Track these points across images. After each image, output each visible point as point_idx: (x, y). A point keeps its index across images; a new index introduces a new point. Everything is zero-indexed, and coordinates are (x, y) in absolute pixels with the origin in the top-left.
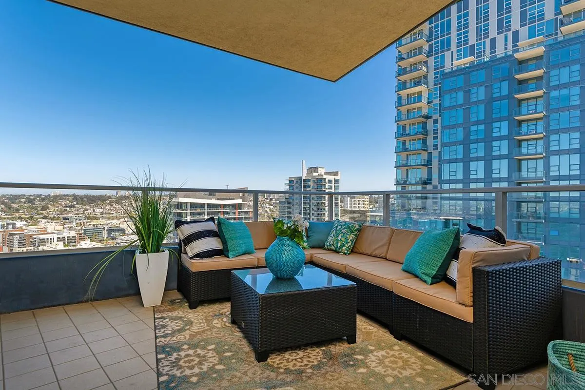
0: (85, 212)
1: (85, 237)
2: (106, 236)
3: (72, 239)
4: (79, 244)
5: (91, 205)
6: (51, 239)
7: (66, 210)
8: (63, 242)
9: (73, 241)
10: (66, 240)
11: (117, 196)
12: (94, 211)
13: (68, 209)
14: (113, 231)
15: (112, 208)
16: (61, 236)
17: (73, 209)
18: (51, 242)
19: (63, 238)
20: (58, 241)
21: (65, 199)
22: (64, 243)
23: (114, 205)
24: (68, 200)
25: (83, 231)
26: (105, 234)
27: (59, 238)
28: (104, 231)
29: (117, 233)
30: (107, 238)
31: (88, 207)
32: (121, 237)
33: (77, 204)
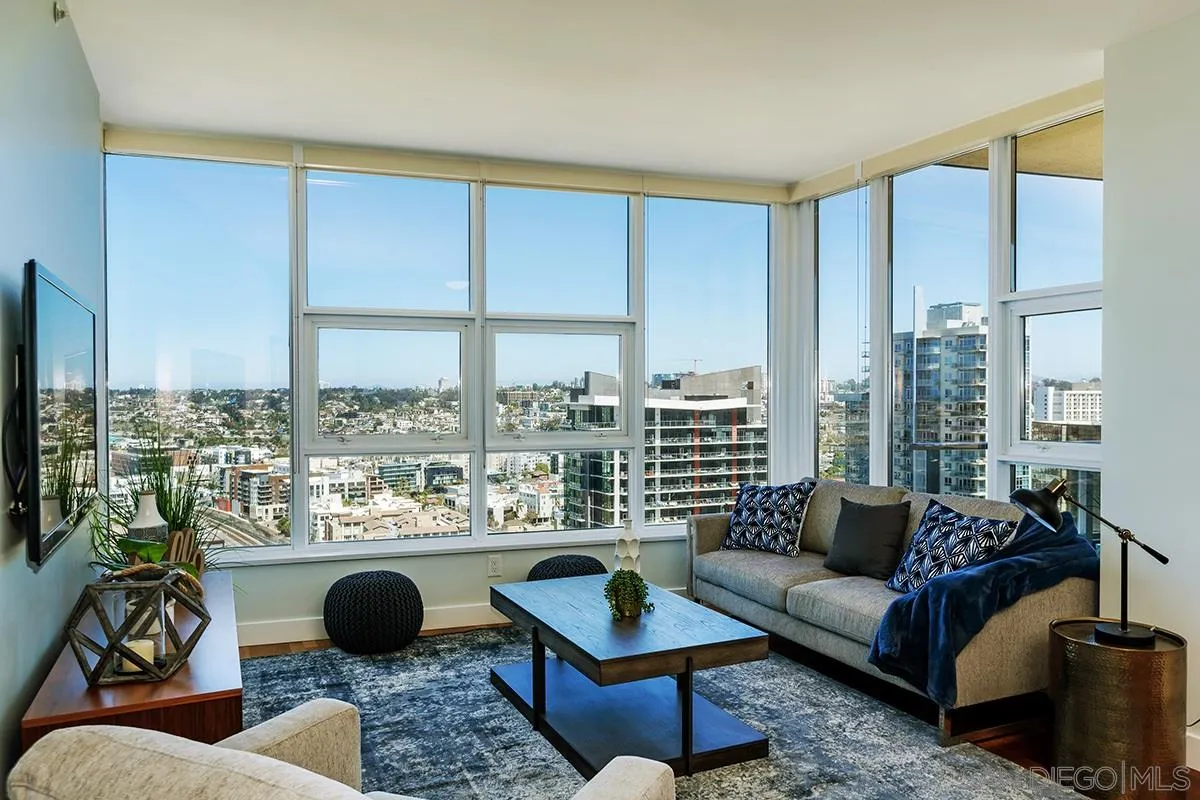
0: (378, 428)
1: (384, 485)
2: (423, 485)
3: (357, 489)
4: (371, 501)
5: (390, 411)
6: (318, 487)
7: (340, 423)
8: (340, 495)
9: (359, 493)
10: (346, 490)
11: (441, 391)
12: (395, 425)
13: (345, 421)
14: (439, 471)
15: (431, 420)
16: (337, 482)
17: (354, 422)
18: (318, 493)
19: (340, 485)
20: (331, 492)
21: (337, 398)
22: (343, 496)
23: (436, 412)
24: (342, 400)
25: (377, 472)
26: (420, 479)
27: (334, 485)
28: (418, 472)
29: (447, 478)
30: (426, 488)
31: (382, 416)
32: (455, 487)
33: (361, 410)
